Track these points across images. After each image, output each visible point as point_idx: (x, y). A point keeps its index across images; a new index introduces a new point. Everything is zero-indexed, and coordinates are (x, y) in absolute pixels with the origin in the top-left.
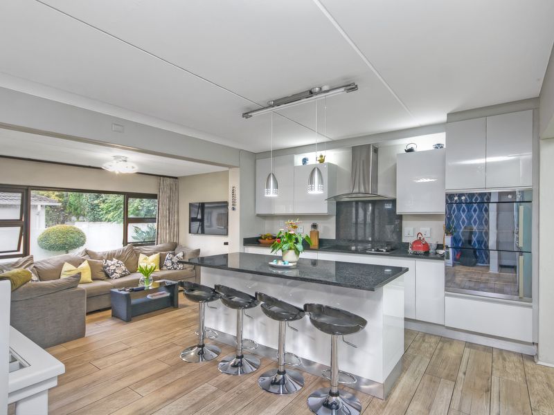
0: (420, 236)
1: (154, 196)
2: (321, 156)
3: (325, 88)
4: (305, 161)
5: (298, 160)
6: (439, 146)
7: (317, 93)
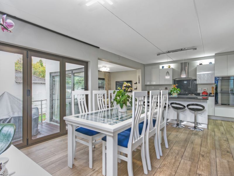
0: (205, 90)
1: (104, 79)
2: (169, 66)
3: (186, 49)
4: (163, 67)
5: (161, 67)
6: (211, 63)
7: (184, 50)
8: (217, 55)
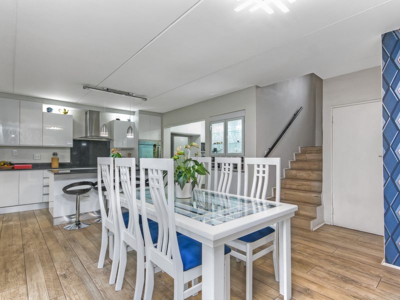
2: (65, 110)
4: (49, 110)
6: (129, 121)
7: (130, 95)
8: (141, 112)
